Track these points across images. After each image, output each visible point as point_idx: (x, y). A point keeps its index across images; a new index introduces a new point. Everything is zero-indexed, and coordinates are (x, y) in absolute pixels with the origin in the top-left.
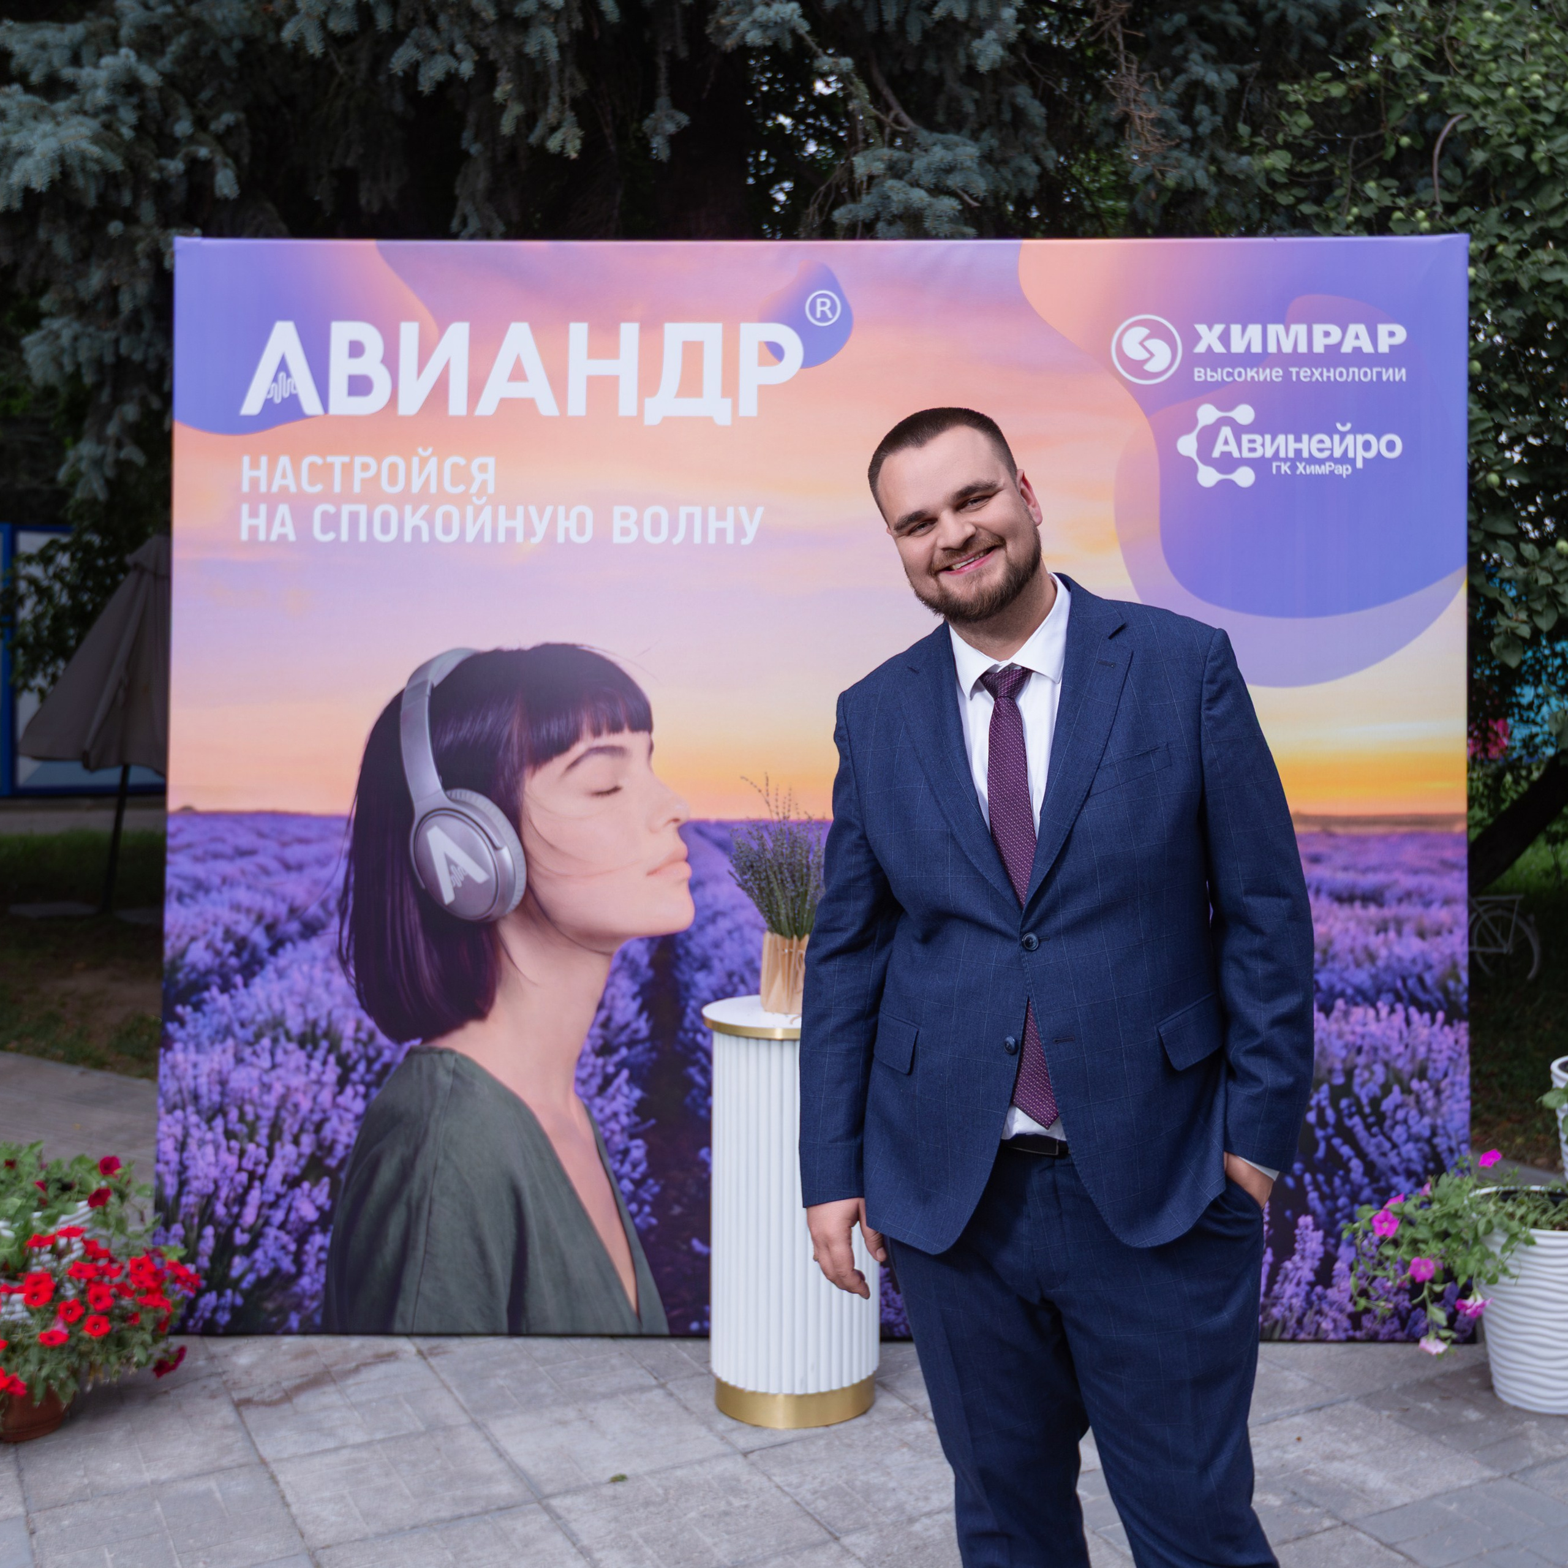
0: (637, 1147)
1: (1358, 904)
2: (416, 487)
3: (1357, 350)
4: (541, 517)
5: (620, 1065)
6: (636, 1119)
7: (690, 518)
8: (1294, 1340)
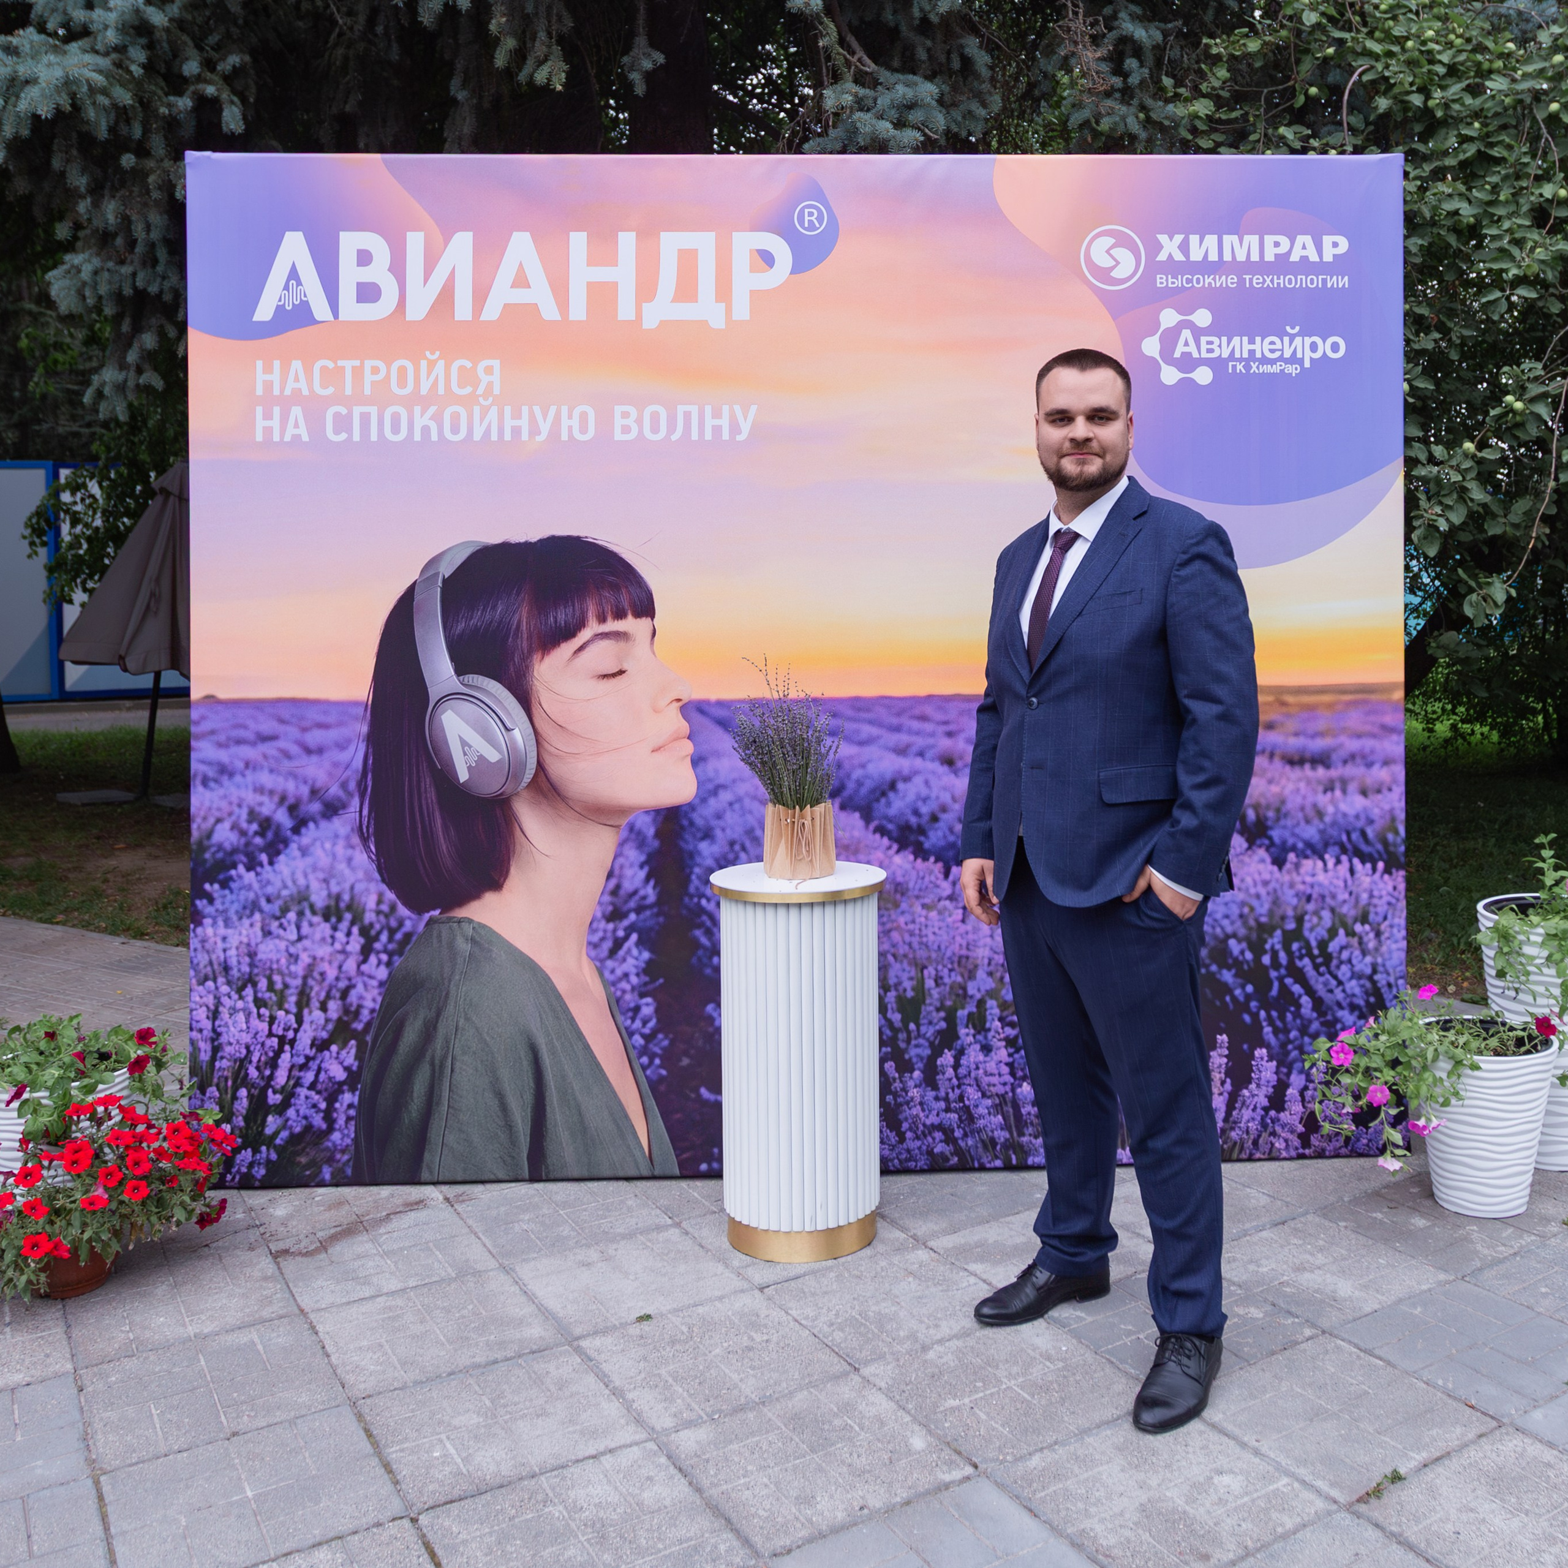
0: (647, 1004)
1: (1307, 766)
2: (424, 391)
3: (1304, 259)
4: (545, 416)
5: (629, 930)
6: (647, 979)
7: (687, 416)
8: (1250, 1159)
